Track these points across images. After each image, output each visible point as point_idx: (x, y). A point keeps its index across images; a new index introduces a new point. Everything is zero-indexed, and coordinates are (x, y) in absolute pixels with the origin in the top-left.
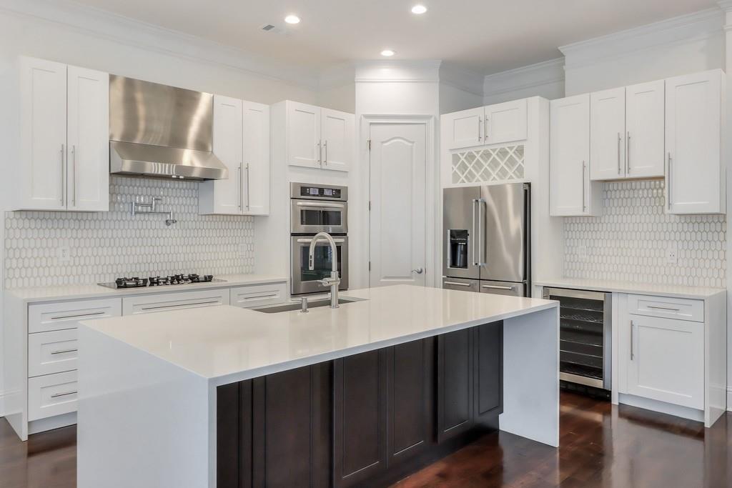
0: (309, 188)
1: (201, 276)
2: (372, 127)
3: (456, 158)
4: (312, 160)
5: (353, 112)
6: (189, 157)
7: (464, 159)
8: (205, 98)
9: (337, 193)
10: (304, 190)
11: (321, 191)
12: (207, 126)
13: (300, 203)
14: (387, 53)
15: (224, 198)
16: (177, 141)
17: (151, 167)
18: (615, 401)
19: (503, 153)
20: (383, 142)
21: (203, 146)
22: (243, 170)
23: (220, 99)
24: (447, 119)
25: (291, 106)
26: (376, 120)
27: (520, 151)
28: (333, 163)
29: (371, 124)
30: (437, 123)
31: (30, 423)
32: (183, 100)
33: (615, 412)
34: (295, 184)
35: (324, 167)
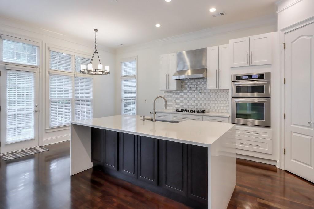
0: (242, 76)
2: (287, 35)
4: (243, 63)
9: (262, 76)
10: (239, 78)
11: (250, 76)
13: (236, 84)
20: (292, 42)
28: (257, 62)
29: (285, 33)
32: (197, 53)
34: (234, 75)
35: (251, 65)
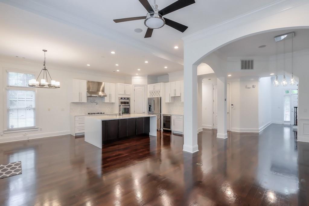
1: (102, 113)
3: (150, 92)
5: (131, 84)
6: (100, 93)
7: (152, 93)
8: (103, 83)
9: (128, 99)
10: (121, 98)
11: (125, 98)
12: (104, 88)
13: (120, 101)
14: (137, 74)
15: (107, 100)
16: (98, 90)
17: (93, 95)
18: (172, 132)
19: (157, 92)
20: (137, 90)
21: (103, 91)
22: (110, 95)
23: (106, 83)
24: (149, 85)
25: (118, 84)
26: (136, 86)
27: (160, 92)
28: (127, 93)
30: (147, 86)
31: (75, 134)
32: (99, 84)
33: (172, 134)
35: (125, 94)
